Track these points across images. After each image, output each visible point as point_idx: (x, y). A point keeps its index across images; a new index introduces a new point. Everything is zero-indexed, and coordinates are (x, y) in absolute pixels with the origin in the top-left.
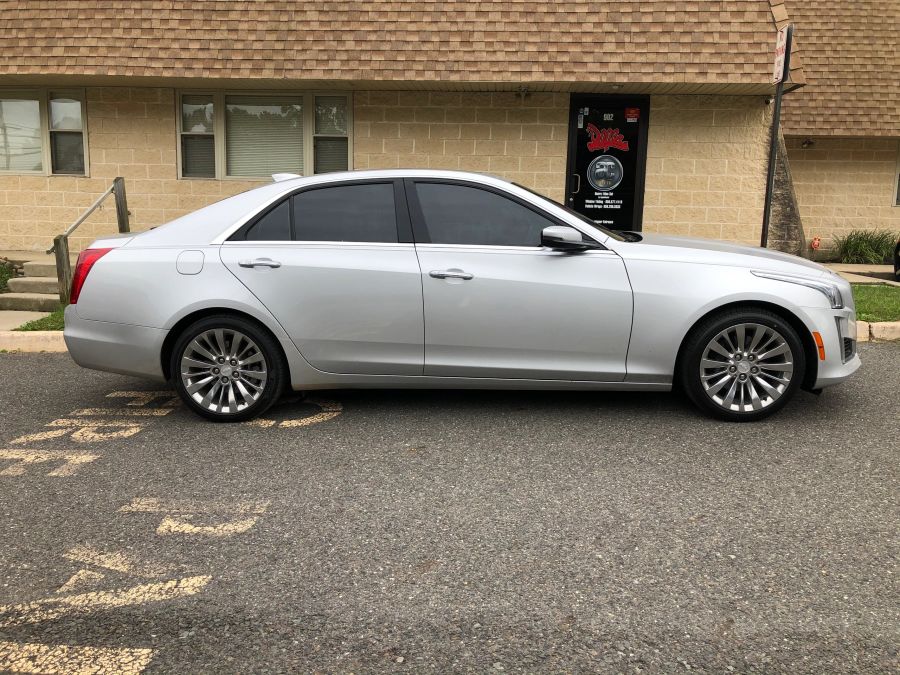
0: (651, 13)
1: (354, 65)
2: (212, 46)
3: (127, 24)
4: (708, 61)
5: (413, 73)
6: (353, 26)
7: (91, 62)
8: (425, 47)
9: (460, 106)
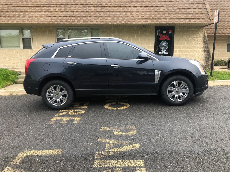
0: (177, 6)
1: (103, 20)
4: (191, 18)
7: (36, 20)
9: (128, 30)
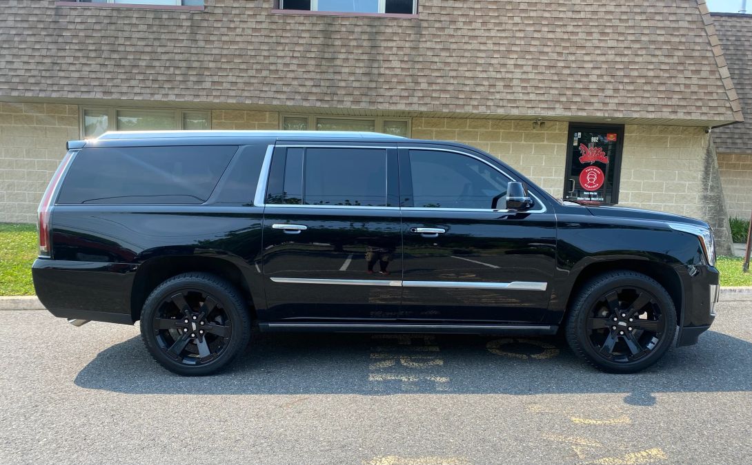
1: (428, 100)
3: (259, 67)
4: (677, 103)
5: (471, 107)
6: (427, 72)
8: (478, 89)
9: (490, 129)
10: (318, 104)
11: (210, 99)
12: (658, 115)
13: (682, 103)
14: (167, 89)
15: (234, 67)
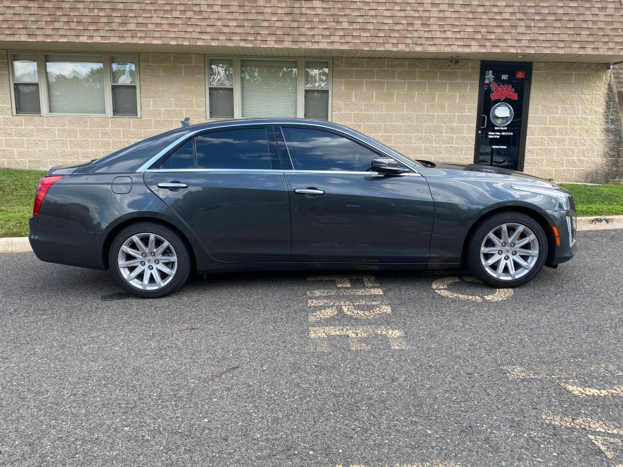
0: (548, 7)
1: (349, 39)
2: (246, 24)
3: (182, 8)
4: (586, 39)
5: (390, 45)
6: (347, 12)
7: (157, 35)
8: (397, 28)
9: (407, 69)
10: (242, 44)
11: (136, 41)
12: (568, 51)
13: (590, 39)
14: (92, 31)
15: (158, 8)
